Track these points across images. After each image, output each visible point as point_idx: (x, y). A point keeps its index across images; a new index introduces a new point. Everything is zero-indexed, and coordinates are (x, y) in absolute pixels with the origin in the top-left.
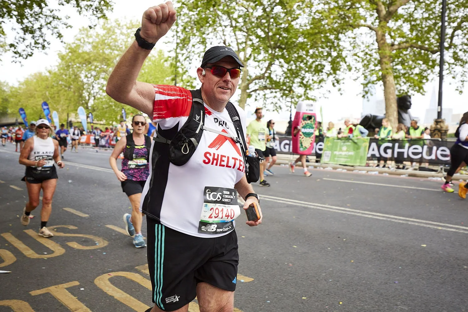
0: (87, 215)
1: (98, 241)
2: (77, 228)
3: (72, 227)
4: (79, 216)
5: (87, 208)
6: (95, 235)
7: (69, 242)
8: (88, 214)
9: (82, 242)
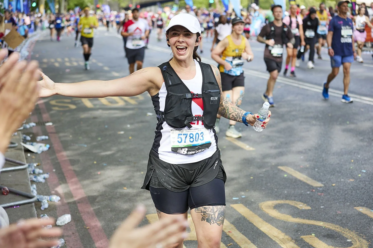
0: (319, 184)
1: (351, 238)
2: (309, 208)
3: (302, 206)
4: (308, 185)
5: (316, 170)
6: (343, 225)
7: (304, 235)
8: (320, 181)
9: (324, 236)
